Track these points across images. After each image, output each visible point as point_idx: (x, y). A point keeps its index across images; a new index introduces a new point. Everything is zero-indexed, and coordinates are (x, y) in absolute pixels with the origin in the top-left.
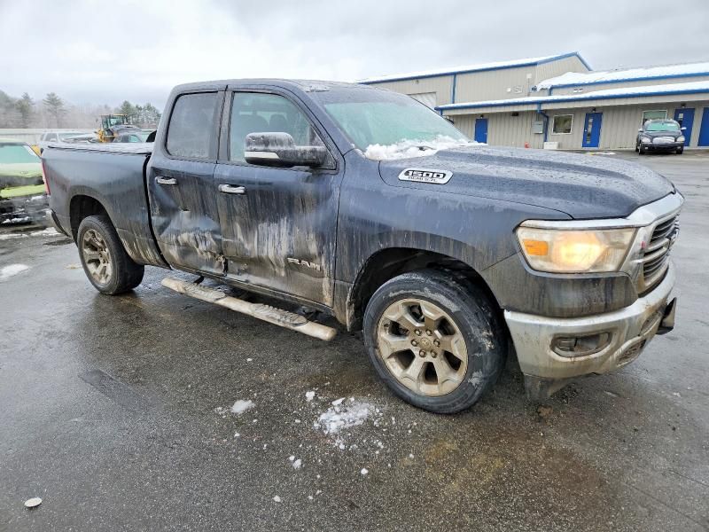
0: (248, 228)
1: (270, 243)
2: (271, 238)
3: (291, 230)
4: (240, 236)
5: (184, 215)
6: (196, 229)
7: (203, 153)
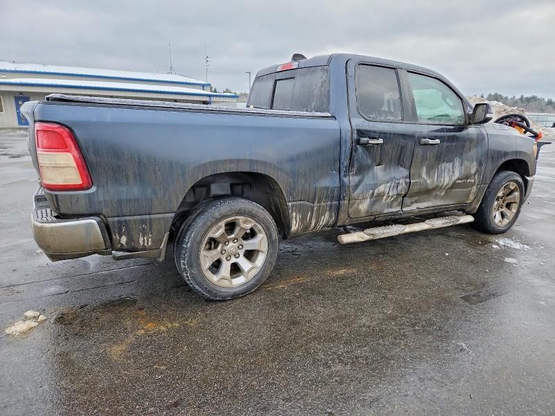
0: (430, 169)
1: (446, 174)
2: (447, 170)
3: (462, 163)
4: (424, 176)
5: (378, 170)
6: (392, 179)
7: (397, 116)
